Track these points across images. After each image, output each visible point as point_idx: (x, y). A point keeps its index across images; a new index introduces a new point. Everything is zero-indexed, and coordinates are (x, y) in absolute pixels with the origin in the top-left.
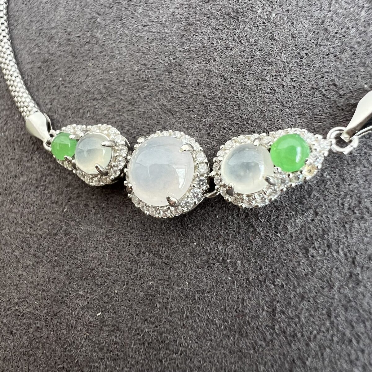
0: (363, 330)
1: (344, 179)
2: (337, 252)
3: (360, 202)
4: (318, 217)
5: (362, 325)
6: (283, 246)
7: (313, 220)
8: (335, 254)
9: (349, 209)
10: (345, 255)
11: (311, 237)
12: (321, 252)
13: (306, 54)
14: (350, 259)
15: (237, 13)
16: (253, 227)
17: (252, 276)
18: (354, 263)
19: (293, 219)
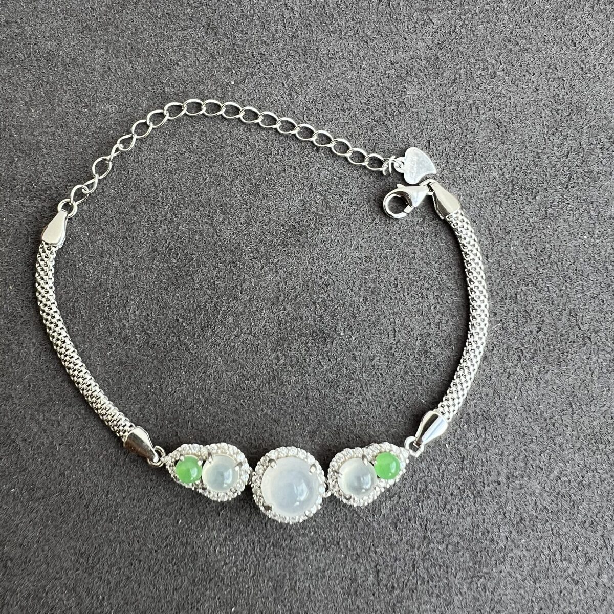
0: (434, 572)
1: (415, 471)
2: (415, 523)
3: (426, 487)
4: (401, 500)
5: (433, 569)
6: (379, 524)
7: (397, 503)
8: (414, 525)
9: (420, 492)
10: (420, 524)
11: (398, 515)
12: (405, 525)
13: (381, 374)
14: (424, 527)
15: (324, 333)
16: (356, 513)
17: (359, 551)
18: (426, 529)
19: (384, 504)
